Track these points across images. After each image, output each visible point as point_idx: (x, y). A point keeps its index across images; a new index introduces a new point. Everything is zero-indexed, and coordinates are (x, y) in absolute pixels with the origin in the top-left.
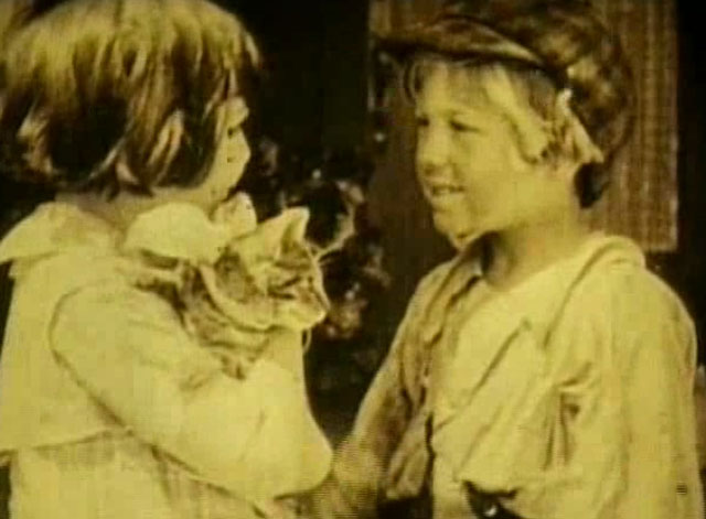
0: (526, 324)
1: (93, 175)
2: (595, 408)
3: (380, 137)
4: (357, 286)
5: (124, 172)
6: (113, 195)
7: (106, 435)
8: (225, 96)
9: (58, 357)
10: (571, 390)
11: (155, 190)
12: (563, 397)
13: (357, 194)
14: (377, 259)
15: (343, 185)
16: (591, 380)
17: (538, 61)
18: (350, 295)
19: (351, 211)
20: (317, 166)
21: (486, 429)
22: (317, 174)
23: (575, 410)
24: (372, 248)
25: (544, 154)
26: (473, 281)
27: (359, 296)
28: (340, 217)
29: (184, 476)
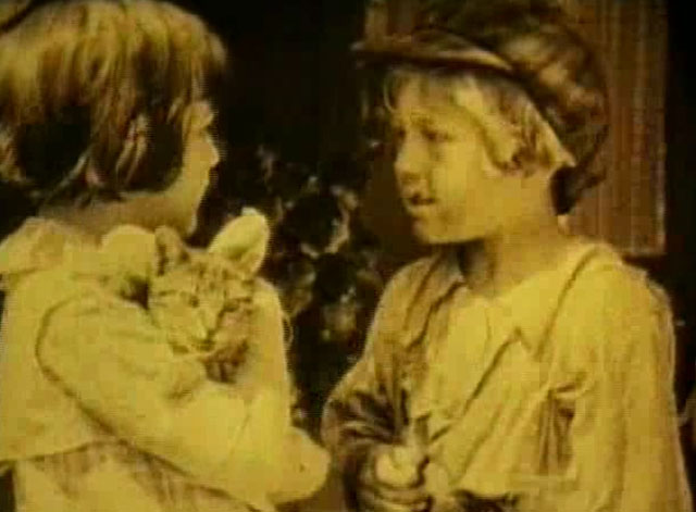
0: (518, 332)
1: (64, 183)
2: (590, 416)
3: (374, 144)
4: (352, 291)
5: (93, 178)
6: (86, 203)
7: (99, 445)
8: (188, 101)
9: (47, 371)
10: (565, 396)
11: (123, 194)
12: (558, 402)
13: (351, 200)
14: (371, 263)
15: (338, 191)
16: (584, 389)
17: (508, 68)
18: (345, 299)
19: (346, 217)
20: (314, 172)
21: (481, 440)
22: (313, 180)
23: (569, 415)
24: (365, 253)
25: (515, 158)
26: (455, 287)
27: (353, 299)
28: (335, 223)
29: (178, 480)
